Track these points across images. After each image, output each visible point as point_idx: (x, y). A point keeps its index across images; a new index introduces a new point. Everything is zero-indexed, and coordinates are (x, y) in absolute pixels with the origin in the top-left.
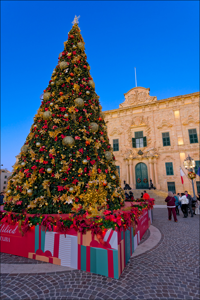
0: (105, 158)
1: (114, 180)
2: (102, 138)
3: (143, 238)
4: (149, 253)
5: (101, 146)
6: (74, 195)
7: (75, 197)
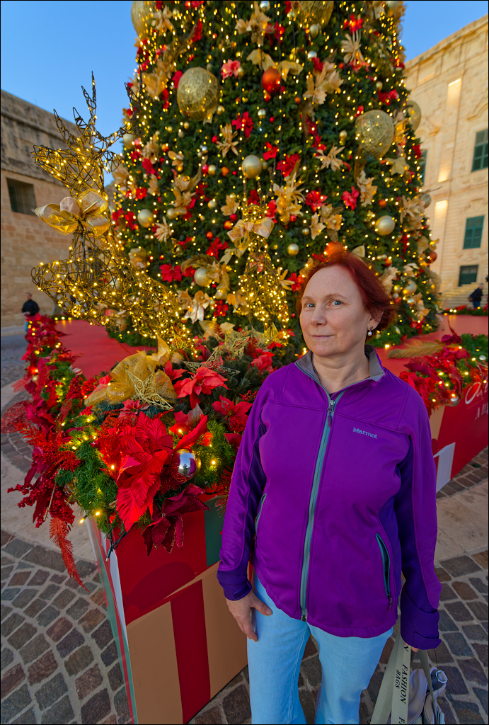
0: (351, 144)
1: (388, 237)
2: (350, 46)
3: (475, 465)
4: (464, 579)
5: (342, 87)
6: (211, 295)
7: (215, 300)
